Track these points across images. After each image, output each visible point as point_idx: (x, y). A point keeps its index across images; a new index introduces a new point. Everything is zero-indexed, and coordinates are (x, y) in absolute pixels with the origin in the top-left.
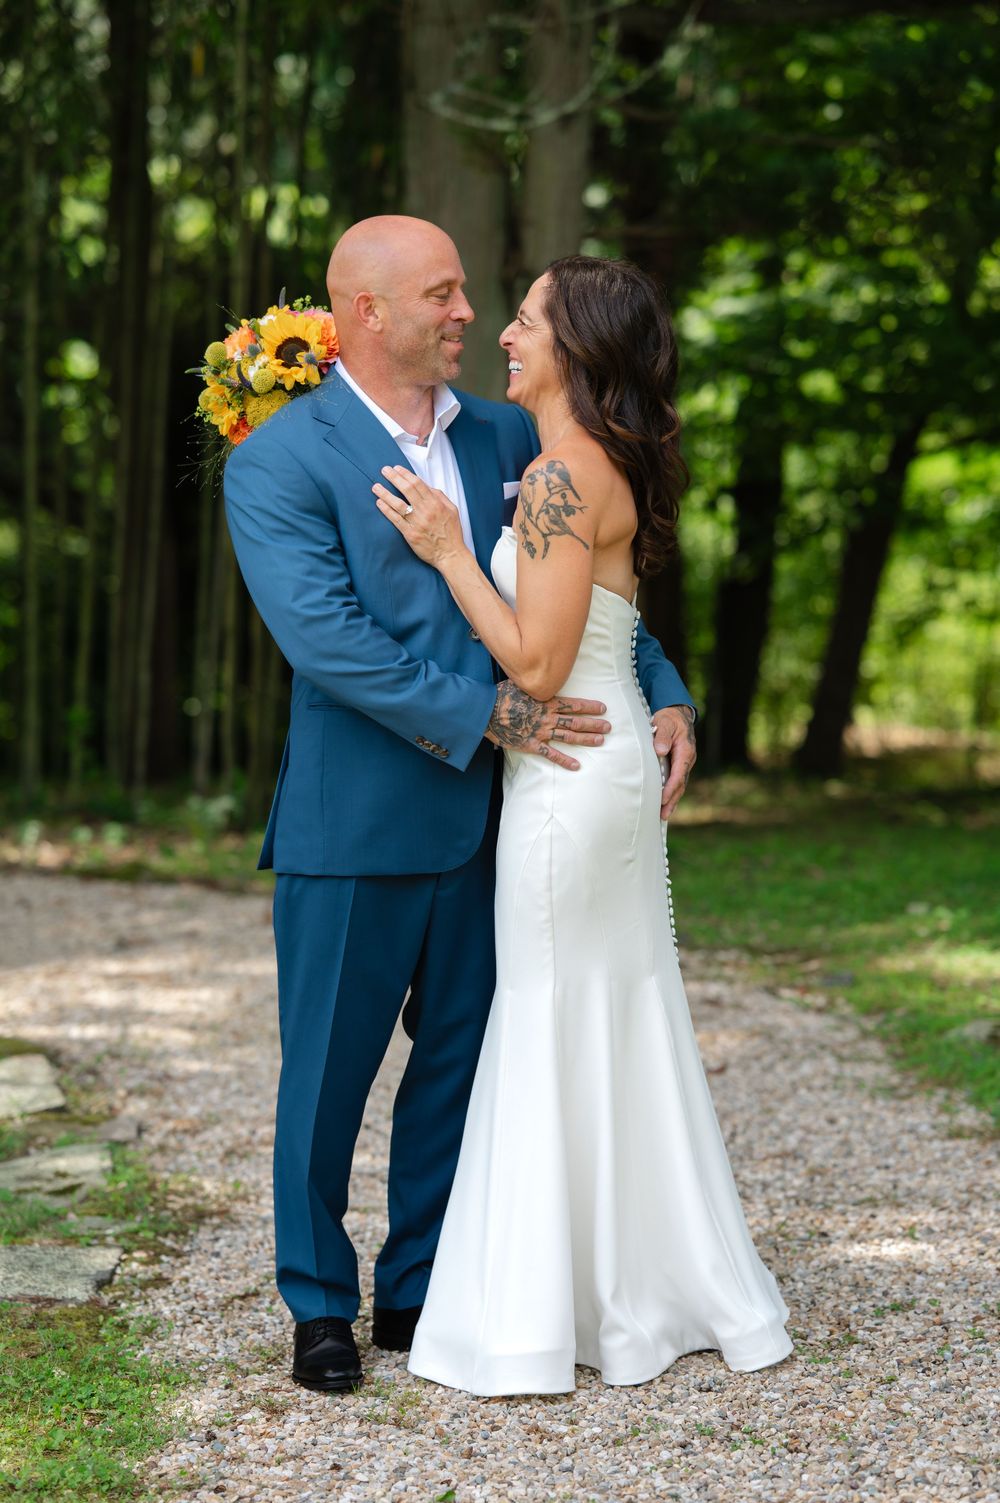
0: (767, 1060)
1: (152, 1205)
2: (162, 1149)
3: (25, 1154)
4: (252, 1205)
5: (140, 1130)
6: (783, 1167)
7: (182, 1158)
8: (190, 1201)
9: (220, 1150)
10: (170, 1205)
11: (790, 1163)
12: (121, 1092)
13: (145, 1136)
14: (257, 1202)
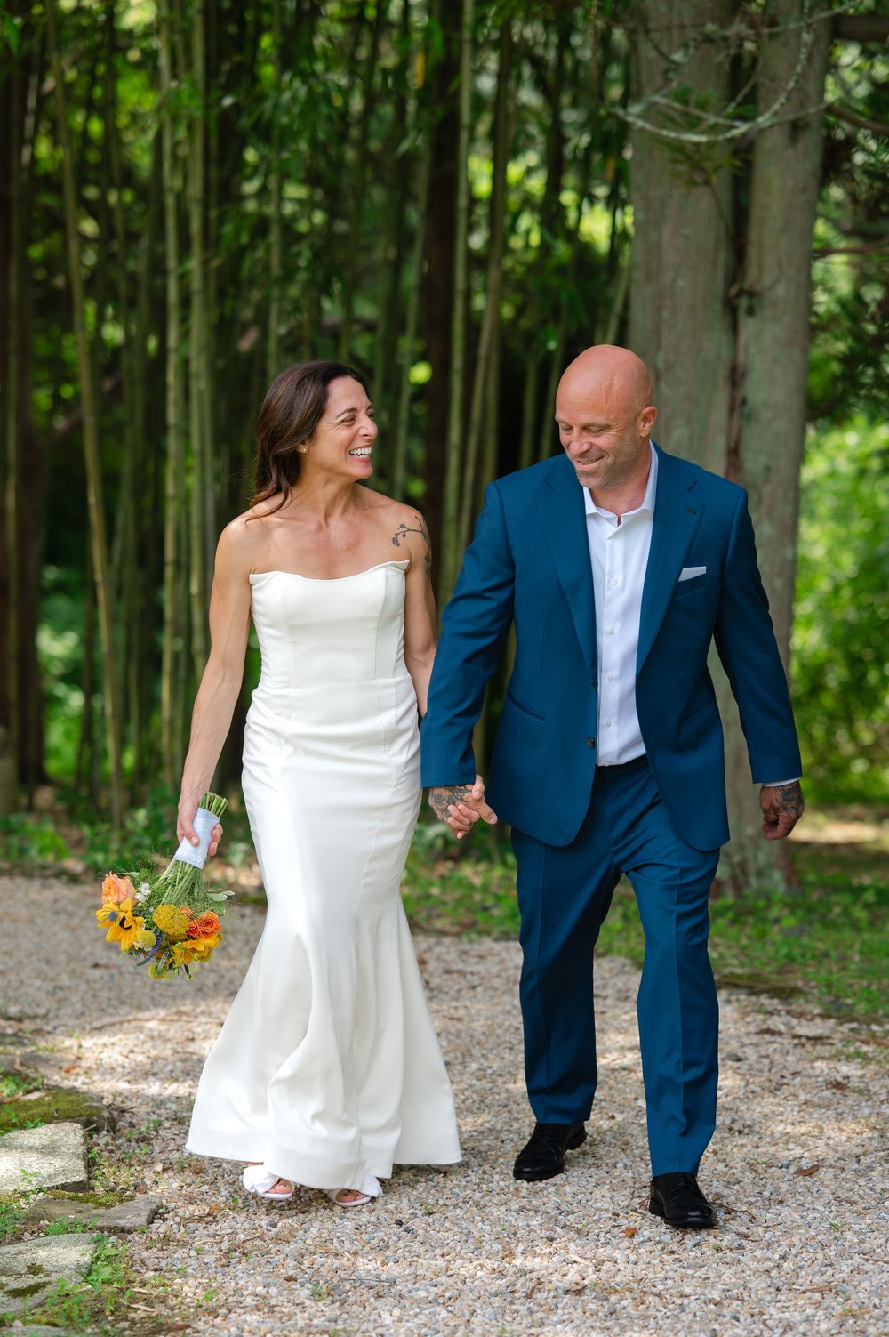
0: (866, 1161)
1: (112, 1313)
2: (166, 1239)
3: (18, 1239)
4: (218, 1321)
5: (156, 1214)
6: (818, 1305)
7: (180, 1253)
8: (155, 1312)
9: (225, 1246)
10: (132, 1315)
11: (829, 1300)
12: (159, 1167)
13: (158, 1222)
14: (225, 1317)
